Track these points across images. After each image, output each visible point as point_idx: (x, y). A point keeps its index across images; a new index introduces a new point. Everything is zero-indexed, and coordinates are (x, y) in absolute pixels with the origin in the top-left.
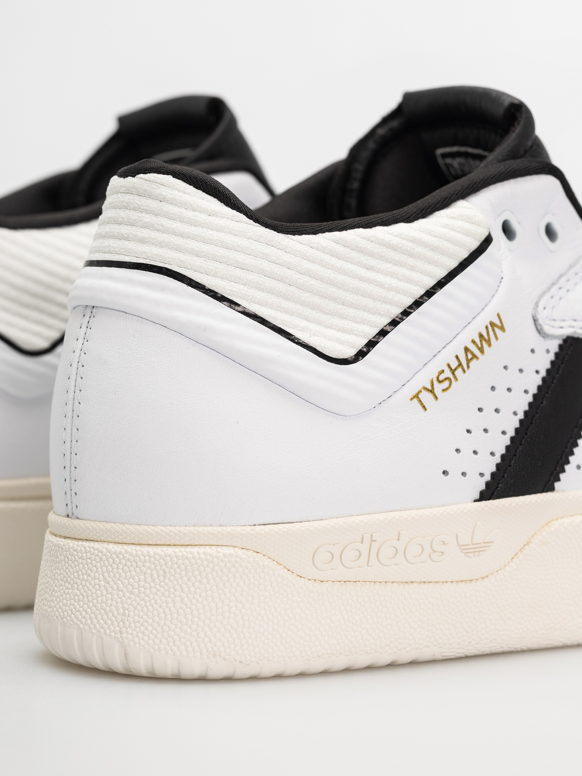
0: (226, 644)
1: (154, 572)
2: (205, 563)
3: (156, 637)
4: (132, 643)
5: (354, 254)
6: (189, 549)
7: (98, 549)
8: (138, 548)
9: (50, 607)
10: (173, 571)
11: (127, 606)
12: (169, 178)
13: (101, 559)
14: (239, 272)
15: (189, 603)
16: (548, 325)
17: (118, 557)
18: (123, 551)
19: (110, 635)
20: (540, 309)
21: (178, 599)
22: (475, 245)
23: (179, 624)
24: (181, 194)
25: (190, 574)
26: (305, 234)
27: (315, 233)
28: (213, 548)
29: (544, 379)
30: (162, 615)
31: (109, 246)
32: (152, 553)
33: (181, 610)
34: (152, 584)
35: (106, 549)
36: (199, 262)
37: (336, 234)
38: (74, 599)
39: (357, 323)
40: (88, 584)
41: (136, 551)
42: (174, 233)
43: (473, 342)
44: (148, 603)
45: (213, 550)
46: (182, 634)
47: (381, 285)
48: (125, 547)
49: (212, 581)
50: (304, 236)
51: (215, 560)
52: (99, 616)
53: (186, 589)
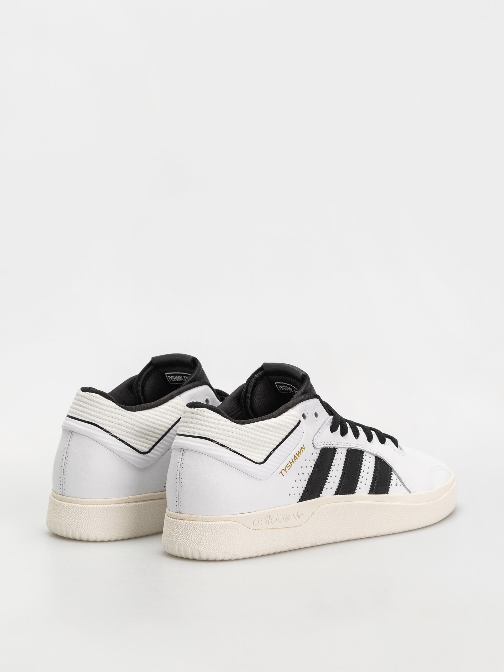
0: (230, 550)
1: (208, 529)
2: (223, 526)
3: (209, 549)
4: (202, 551)
5: (261, 430)
6: (218, 522)
7: (189, 523)
8: (203, 522)
9: (173, 540)
10: (214, 529)
11: (200, 540)
12: (206, 409)
13: (191, 526)
14: (229, 438)
15: (219, 538)
16: (317, 445)
17: (196, 525)
18: (198, 523)
19: (195, 549)
20: (314, 441)
21: (216, 537)
22: (296, 424)
23: (216, 545)
24: (210, 414)
25: (219, 530)
26: (246, 424)
27: (249, 424)
28: (225, 521)
29: (316, 462)
30: (211, 542)
31: (188, 430)
32: (207, 524)
33: (217, 541)
34: (208, 533)
35: (192, 523)
36: (217, 435)
37: (255, 423)
38: (182, 538)
39: (263, 451)
40: (186, 533)
41: (202, 523)
42: (209, 427)
43: (296, 454)
44: (206, 539)
45: (226, 522)
46: (217, 548)
47: (270, 439)
48: (198, 522)
49: (225, 531)
50: (246, 425)
51: (226, 525)
52: (191, 543)
53: (218, 534)
